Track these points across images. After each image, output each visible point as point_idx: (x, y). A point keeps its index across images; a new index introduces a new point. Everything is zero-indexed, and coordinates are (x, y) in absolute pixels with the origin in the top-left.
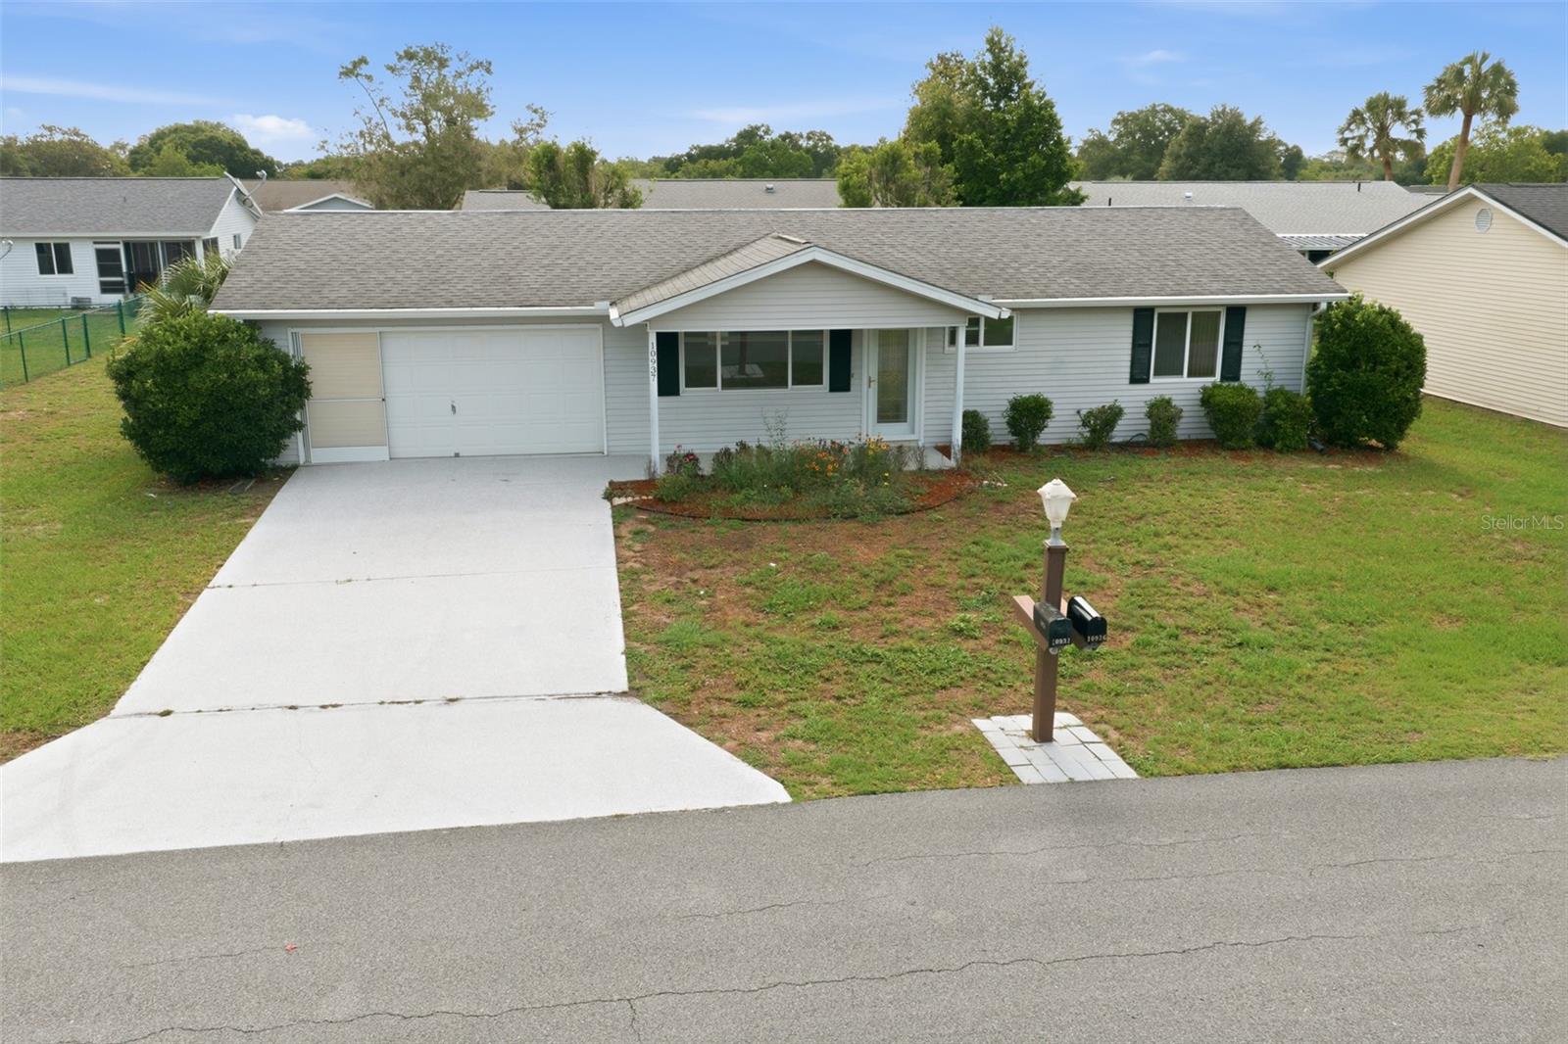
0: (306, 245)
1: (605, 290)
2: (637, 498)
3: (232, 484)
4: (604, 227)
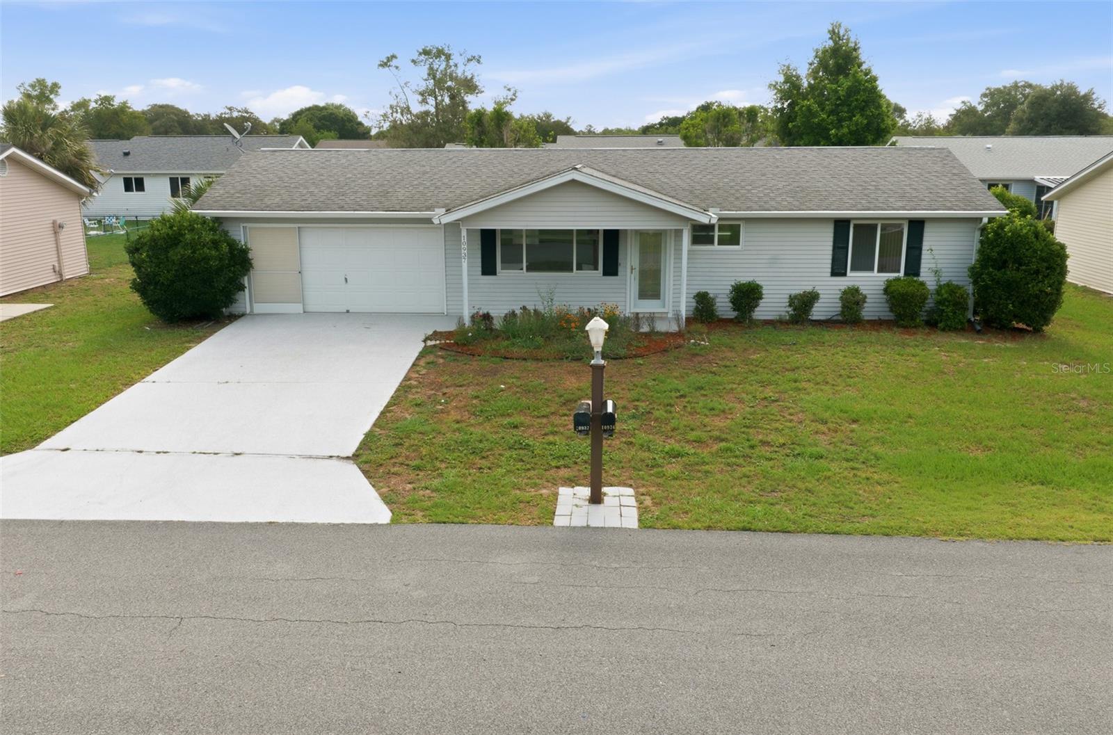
0: (266, 171)
1: (447, 201)
2: (443, 342)
3: (198, 323)
4: (465, 160)
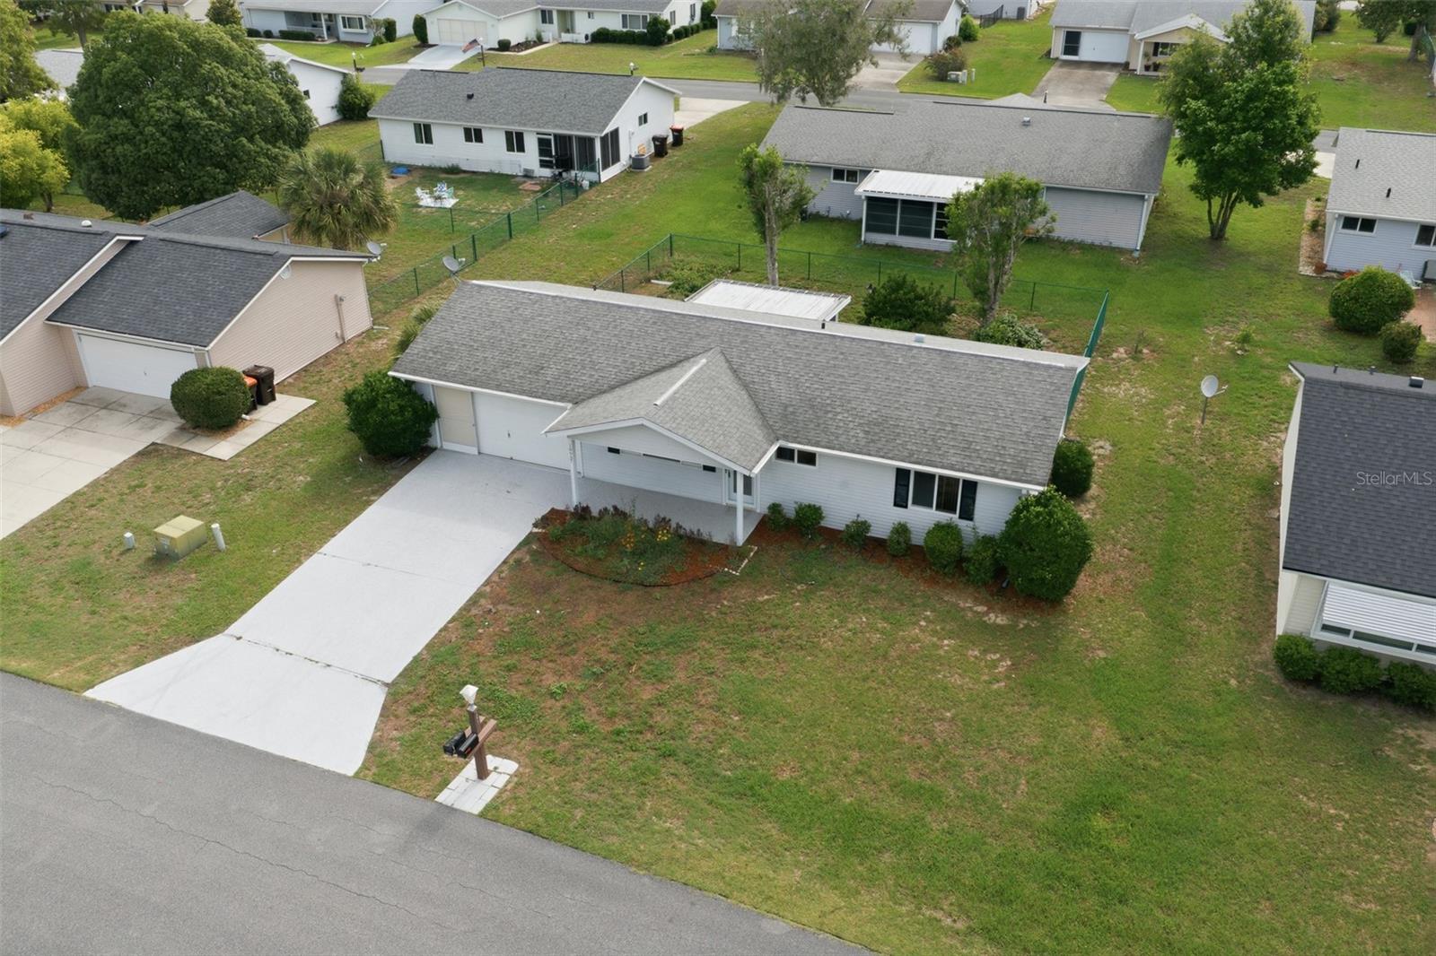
2: (543, 531)
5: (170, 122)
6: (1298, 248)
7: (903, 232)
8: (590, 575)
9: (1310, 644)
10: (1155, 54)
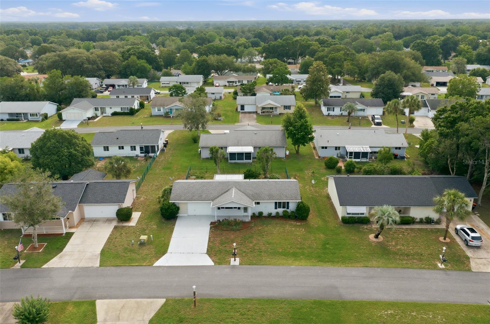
1: (212, 198)
2: (213, 226)
5: (68, 155)
6: (313, 153)
7: (238, 159)
8: (228, 231)
9: (346, 217)
10: (263, 109)
